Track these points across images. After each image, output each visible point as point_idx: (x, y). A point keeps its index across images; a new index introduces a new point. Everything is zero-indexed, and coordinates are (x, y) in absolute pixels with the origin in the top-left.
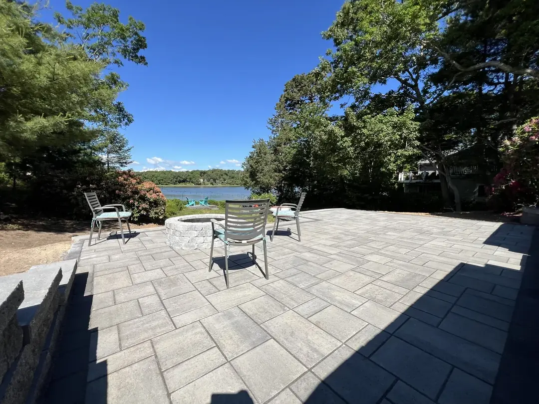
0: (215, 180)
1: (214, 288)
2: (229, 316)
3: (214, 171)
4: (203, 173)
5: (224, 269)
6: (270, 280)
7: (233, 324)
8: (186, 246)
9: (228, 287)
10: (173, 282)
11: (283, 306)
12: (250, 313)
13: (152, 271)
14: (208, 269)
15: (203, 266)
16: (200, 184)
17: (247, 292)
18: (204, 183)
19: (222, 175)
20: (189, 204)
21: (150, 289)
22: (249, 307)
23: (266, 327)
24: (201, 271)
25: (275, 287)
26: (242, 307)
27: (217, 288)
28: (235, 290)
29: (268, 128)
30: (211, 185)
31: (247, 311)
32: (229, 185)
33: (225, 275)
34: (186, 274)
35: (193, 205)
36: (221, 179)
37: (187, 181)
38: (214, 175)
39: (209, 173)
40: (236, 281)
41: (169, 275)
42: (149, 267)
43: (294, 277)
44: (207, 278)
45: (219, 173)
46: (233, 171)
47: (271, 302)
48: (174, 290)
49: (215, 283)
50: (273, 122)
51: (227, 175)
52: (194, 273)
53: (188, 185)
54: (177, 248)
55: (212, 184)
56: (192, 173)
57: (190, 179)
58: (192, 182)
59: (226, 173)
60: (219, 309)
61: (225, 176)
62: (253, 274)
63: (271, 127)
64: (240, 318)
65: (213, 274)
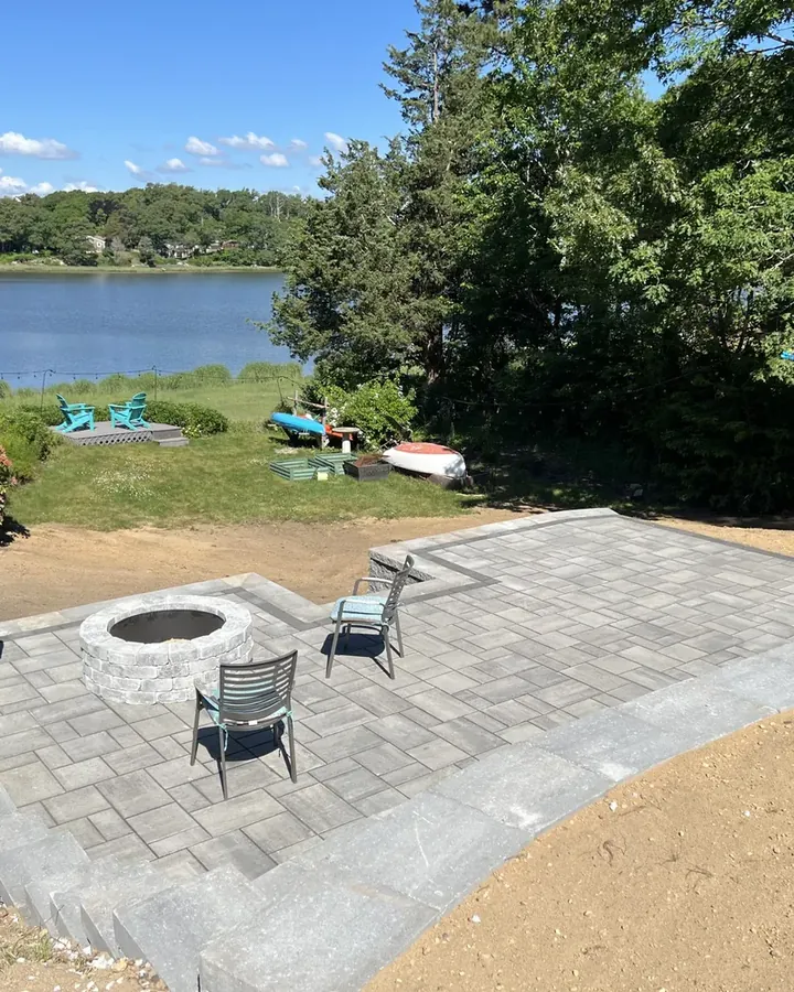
0: (158, 242)
1: (203, 799)
2: (226, 842)
3: (152, 195)
4: (101, 208)
5: (219, 760)
6: (299, 784)
7: (233, 853)
8: (134, 697)
9: (226, 798)
10: (132, 787)
11: (307, 829)
12: (256, 838)
13: (88, 762)
14: (188, 758)
15: (178, 752)
16: (92, 261)
17: (258, 807)
18: (108, 253)
19: (193, 218)
20: (69, 422)
21: (98, 799)
22: (257, 831)
23: (277, 857)
24: (175, 764)
25: (303, 797)
26: (248, 830)
27: (207, 799)
28: (236, 802)
29: (388, 93)
30: (145, 268)
31: (252, 835)
32: (226, 268)
33: (221, 772)
34: (151, 771)
35: (85, 427)
36: (189, 237)
37: (32, 247)
38: (152, 217)
39: (131, 206)
40: (239, 786)
41: (121, 771)
42: (76, 754)
43: (342, 778)
44: (190, 779)
45: (181, 205)
46: (242, 200)
47: (292, 823)
48: (137, 802)
49: (204, 789)
50: (407, 68)
51: (216, 215)
52: (164, 768)
53: (37, 264)
54: (115, 700)
55: (146, 259)
56: (52, 202)
57: (47, 234)
58: (55, 251)
59: (213, 206)
60: (214, 834)
61: (206, 222)
62: (272, 770)
63: (401, 88)
64: (244, 846)
65: (198, 770)
